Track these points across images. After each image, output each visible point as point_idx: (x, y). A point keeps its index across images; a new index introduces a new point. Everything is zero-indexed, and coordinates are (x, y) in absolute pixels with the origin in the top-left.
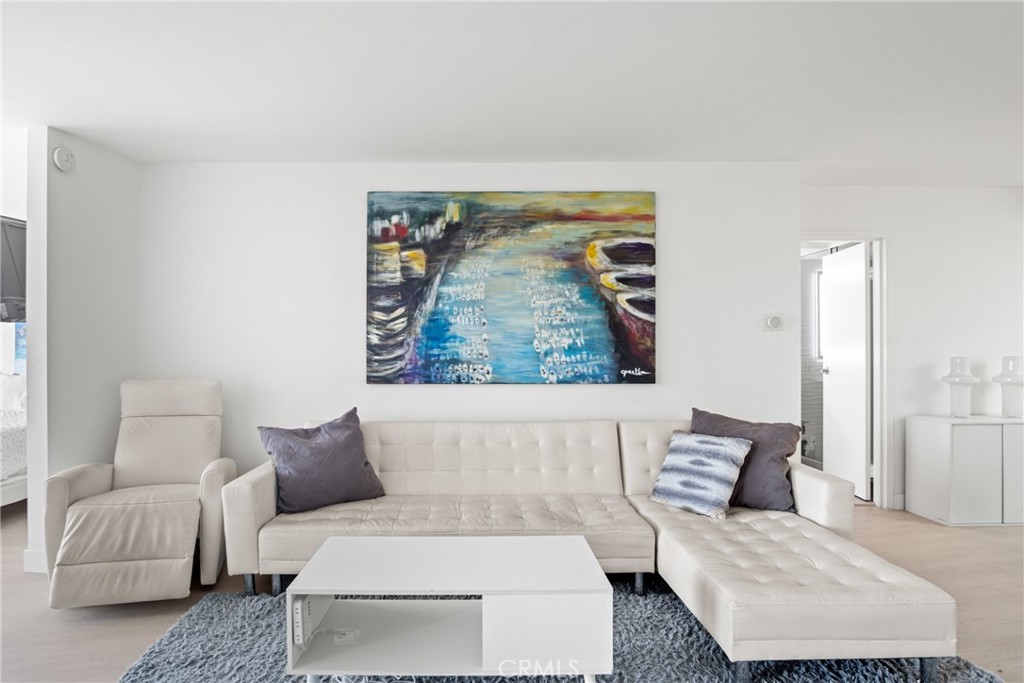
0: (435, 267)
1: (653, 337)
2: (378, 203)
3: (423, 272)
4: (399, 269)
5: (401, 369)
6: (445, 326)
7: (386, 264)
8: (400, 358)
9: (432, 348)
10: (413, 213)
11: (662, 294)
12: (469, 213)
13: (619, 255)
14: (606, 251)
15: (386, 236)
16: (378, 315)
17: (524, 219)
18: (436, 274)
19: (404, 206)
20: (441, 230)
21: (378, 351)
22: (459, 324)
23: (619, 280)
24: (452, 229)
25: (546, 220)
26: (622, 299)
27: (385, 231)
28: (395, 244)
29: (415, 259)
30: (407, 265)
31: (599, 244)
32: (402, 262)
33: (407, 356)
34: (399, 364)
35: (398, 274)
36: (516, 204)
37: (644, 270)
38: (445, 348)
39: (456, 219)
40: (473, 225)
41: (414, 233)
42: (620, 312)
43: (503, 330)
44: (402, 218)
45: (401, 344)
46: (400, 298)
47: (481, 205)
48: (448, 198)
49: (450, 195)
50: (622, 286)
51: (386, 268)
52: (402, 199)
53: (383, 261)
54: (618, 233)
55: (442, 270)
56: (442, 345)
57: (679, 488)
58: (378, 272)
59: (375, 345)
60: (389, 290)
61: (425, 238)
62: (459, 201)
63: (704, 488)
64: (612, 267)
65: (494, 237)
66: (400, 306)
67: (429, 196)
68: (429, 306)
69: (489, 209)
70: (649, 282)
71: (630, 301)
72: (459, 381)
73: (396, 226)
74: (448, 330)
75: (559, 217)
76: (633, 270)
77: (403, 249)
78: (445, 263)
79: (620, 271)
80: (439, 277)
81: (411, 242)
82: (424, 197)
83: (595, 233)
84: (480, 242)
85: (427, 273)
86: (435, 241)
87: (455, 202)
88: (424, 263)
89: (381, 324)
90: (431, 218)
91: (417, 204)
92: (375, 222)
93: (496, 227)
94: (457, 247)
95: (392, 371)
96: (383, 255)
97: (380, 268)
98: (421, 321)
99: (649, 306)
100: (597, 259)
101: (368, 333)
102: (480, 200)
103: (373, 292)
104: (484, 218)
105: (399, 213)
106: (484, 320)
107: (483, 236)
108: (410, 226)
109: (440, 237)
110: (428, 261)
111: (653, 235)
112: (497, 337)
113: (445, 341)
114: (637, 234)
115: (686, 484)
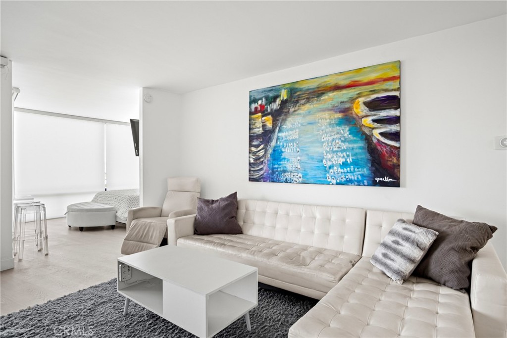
0: (276, 124)
1: (398, 157)
2: (253, 96)
3: (271, 127)
4: (261, 126)
5: (262, 175)
6: (280, 153)
7: (256, 124)
8: (261, 169)
9: (275, 165)
10: (267, 98)
11: (407, 129)
12: (291, 94)
13: (374, 105)
14: (365, 104)
16: (253, 149)
17: (318, 93)
18: (276, 127)
19: (263, 95)
20: (279, 105)
21: (253, 166)
22: (287, 152)
23: (374, 121)
24: (284, 103)
25: (330, 91)
26: (376, 133)
27: (256, 108)
28: (260, 114)
29: (268, 120)
30: (265, 124)
31: (361, 100)
32: (262, 123)
33: (264, 169)
34: (261, 172)
35: (261, 129)
37: (393, 113)
38: (280, 165)
39: (285, 98)
40: (293, 100)
41: (267, 108)
42: (375, 141)
43: (307, 155)
44: (262, 101)
45: (262, 162)
47: (297, 88)
48: (282, 88)
49: (283, 86)
50: (376, 125)
51: (256, 126)
52: (262, 92)
54: (373, 92)
55: (279, 125)
56: (279, 163)
57: (380, 257)
59: (252, 163)
60: (258, 137)
61: (272, 109)
62: (286, 89)
63: (392, 260)
64: (369, 113)
65: (303, 105)
66: (262, 144)
67: (274, 88)
68: (273, 144)
69: (301, 90)
70: (396, 120)
71: (382, 134)
72: (286, 182)
73: (260, 105)
74: (282, 155)
75: (337, 88)
76: (383, 114)
77: (263, 116)
79: (375, 115)
80: (278, 128)
81: (266, 112)
82: (271, 89)
83: (359, 94)
84: (297, 108)
85: (273, 127)
86: (276, 111)
87: (285, 89)
88: (271, 122)
89: (255, 153)
90: (275, 99)
91: (269, 93)
92: (252, 105)
93: (304, 99)
94: (286, 112)
96: (255, 120)
97: (254, 127)
98: (270, 151)
99: (396, 136)
100: (360, 109)
101: (249, 158)
102: (297, 86)
103: (252, 138)
104: (298, 95)
105: (261, 99)
106: (298, 150)
107: (298, 105)
108: (266, 105)
109: (278, 108)
110: (273, 121)
112: (304, 158)
113: (280, 161)
114: (386, 90)
115: (385, 255)
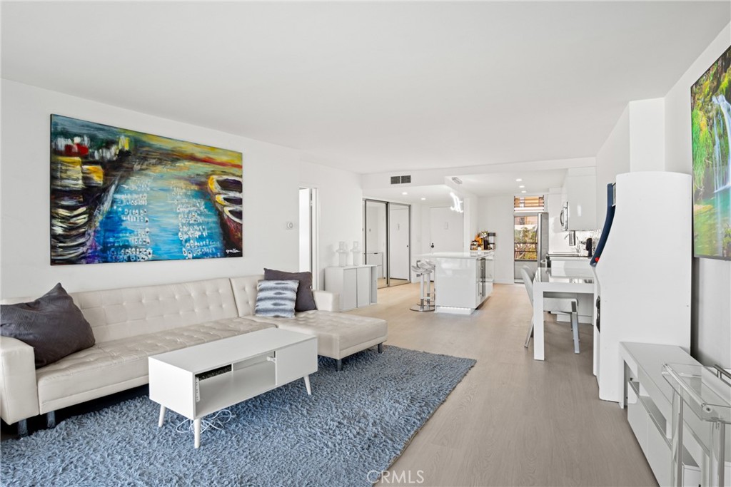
0: (111, 180)
1: (241, 231)
2: (62, 125)
3: (102, 183)
4: (81, 178)
5: (83, 253)
7: (69, 173)
8: (82, 244)
10: (92, 138)
11: (246, 208)
12: (136, 146)
13: (226, 185)
14: (218, 181)
15: (68, 151)
16: (62, 212)
17: (172, 156)
18: (111, 185)
19: (86, 132)
20: (115, 154)
21: (62, 240)
23: (225, 199)
24: (123, 154)
25: (186, 159)
26: (227, 210)
27: (68, 148)
28: (77, 159)
29: (94, 172)
30: (88, 176)
31: (215, 177)
32: (83, 173)
33: (88, 244)
34: (81, 250)
35: (80, 182)
36: (168, 146)
37: (237, 195)
39: (127, 148)
40: (139, 155)
41: (94, 153)
42: (226, 217)
44: (83, 140)
45: (83, 234)
46: (82, 199)
47: (144, 142)
48: (121, 133)
49: (122, 131)
50: (226, 203)
51: (69, 176)
52: (83, 126)
53: (67, 170)
54: (225, 173)
55: (116, 182)
57: (272, 307)
58: (62, 179)
59: (60, 235)
60: (71, 193)
61: (102, 158)
62: (129, 136)
63: (284, 305)
64: (221, 191)
65: (153, 165)
66: (82, 206)
67: (106, 128)
68: (106, 207)
69: (150, 146)
70: (239, 202)
71: (230, 211)
73: (78, 145)
75: (193, 158)
76: (232, 194)
77: (84, 163)
78: (118, 178)
79: (225, 194)
80: (113, 188)
81: (91, 159)
82: (102, 128)
83: (213, 171)
84: (144, 167)
85: (104, 183)
86: (110, 161)
87: (126, 136)
88: (102, 176)
89: (64, 219)
90: (108, 144)
91: (96, 132)
92: (59, 139)
93: (155, 158)
94: (128, 168)
95: (76, 254)
96: (66, 166)
97: (64, 175)
98: (99, 218)
99: (239, 214)
100: (214, 186)
101: (52, 225)
102: (144, 139)
103: (57, 194)
104: (146, 151)
105: (80, 135)
107: (146, 163)
108: (91, 147)
109: (115, 159)
110: (106, 175)
111: (241, 177)
114: (234, 175)
115: (275, 304)
